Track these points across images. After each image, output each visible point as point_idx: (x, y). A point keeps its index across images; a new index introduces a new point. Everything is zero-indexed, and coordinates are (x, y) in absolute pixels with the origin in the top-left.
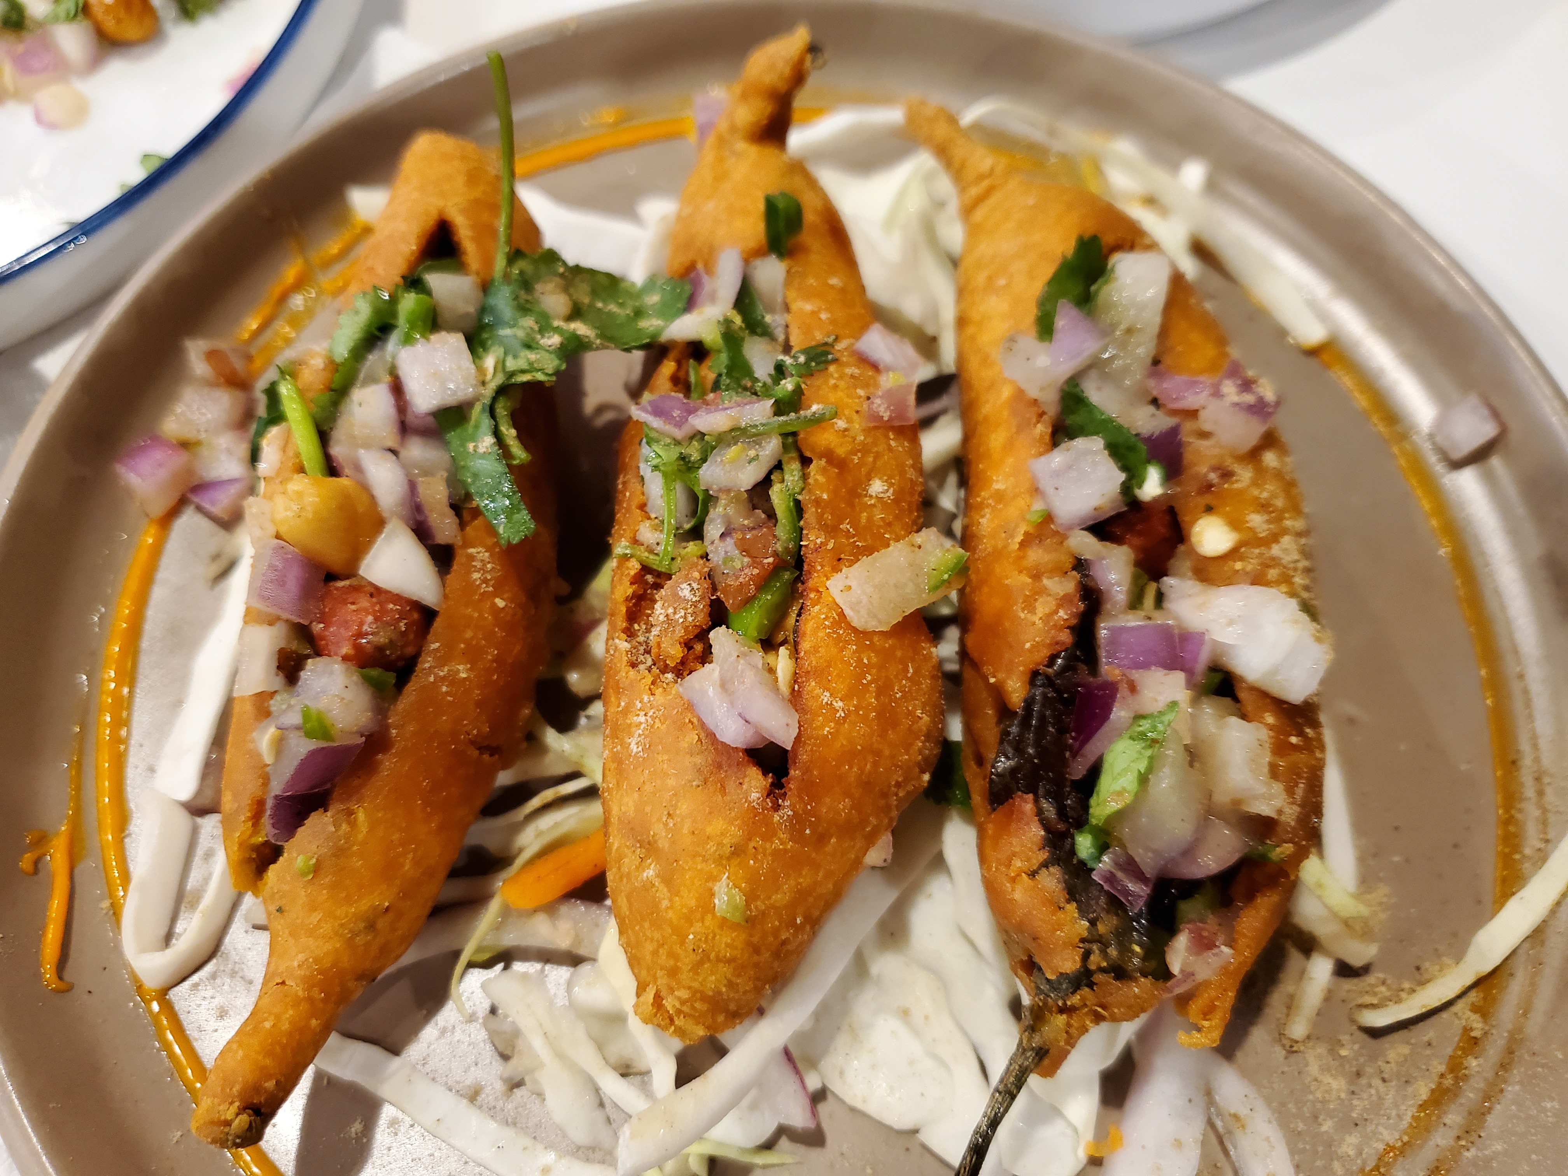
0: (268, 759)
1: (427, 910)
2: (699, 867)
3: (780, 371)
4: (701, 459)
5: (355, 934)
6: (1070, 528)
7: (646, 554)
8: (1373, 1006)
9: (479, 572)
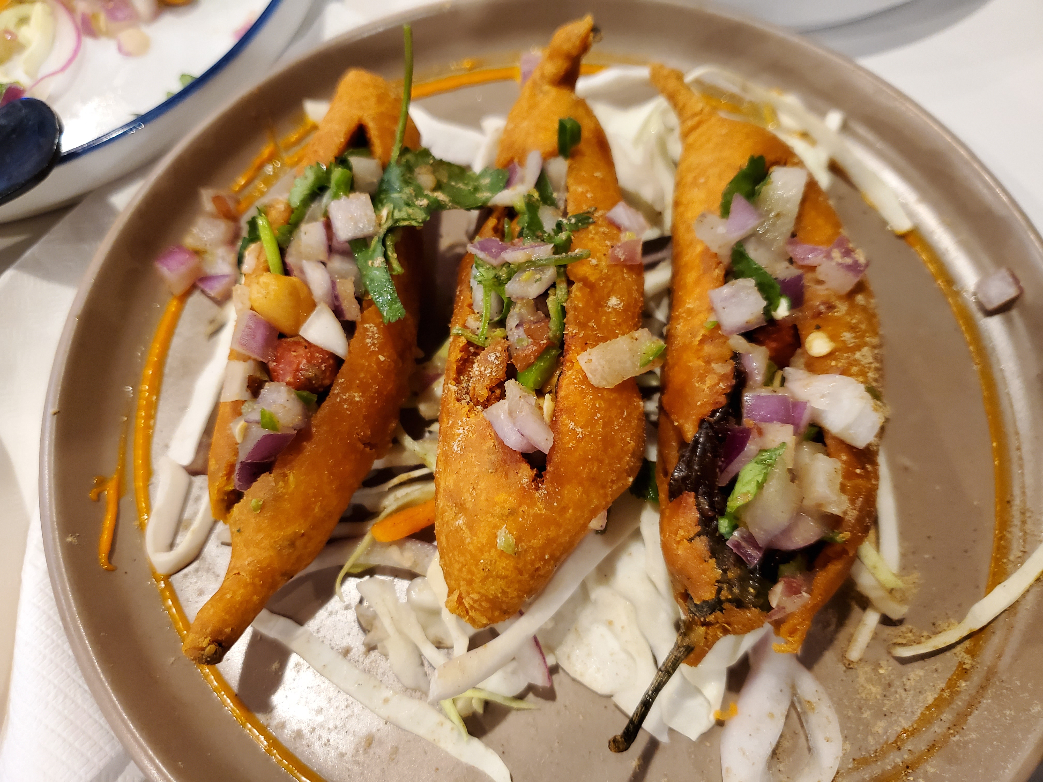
0: (239, 439)
1: (326, 539)
2: (489, 520)
3: (559, 227)
4: (507, 278)
5: (282, 548)
6: (731, 333)
7: (471, 334)
8: (903, 645)
9: (370, 338)
